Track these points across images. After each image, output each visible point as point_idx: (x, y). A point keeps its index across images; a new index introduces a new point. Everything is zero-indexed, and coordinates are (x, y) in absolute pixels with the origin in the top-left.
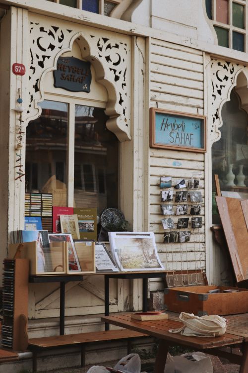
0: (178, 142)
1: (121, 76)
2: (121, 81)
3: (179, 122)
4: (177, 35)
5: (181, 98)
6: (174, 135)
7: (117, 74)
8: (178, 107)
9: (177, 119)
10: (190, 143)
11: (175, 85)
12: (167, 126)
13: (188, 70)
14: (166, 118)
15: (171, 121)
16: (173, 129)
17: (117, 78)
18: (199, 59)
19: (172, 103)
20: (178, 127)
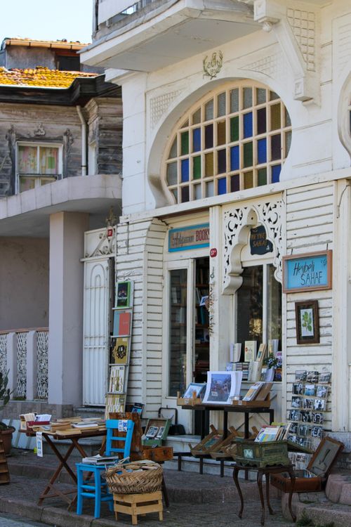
0: (308, 283)
1: (278, 233)
2: (278, 237)
3: (309, 263)
4: (306, 176)
5: (313, 238)
6: (305, 277)
7: (276, 231)
8: (310, 247)
9: (307, 261)
10: (319, 282)
11: (308, 227)
12: (298, 269)
13: (319, 207)
14: (297, 262)
15: (302, 263)
16: (304, 271)
17: (276, 235)
18: (331, 190)
19: (305, 246)
20: (308, 268)
